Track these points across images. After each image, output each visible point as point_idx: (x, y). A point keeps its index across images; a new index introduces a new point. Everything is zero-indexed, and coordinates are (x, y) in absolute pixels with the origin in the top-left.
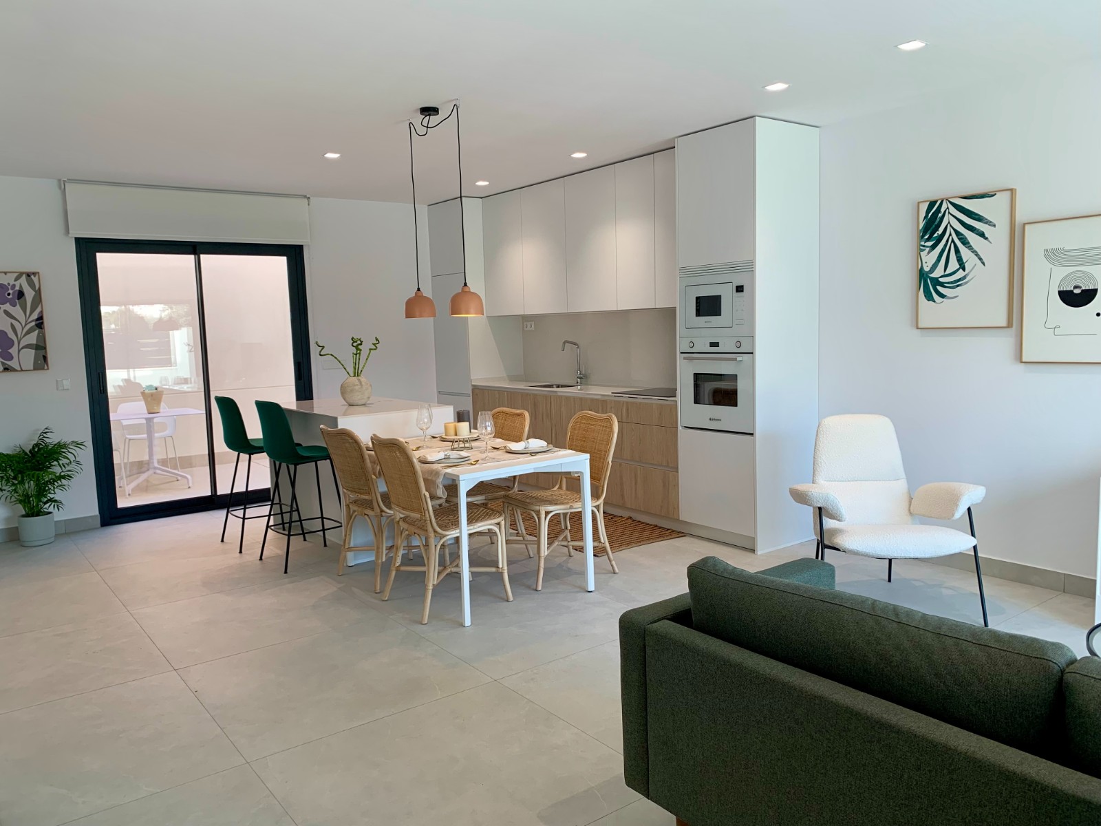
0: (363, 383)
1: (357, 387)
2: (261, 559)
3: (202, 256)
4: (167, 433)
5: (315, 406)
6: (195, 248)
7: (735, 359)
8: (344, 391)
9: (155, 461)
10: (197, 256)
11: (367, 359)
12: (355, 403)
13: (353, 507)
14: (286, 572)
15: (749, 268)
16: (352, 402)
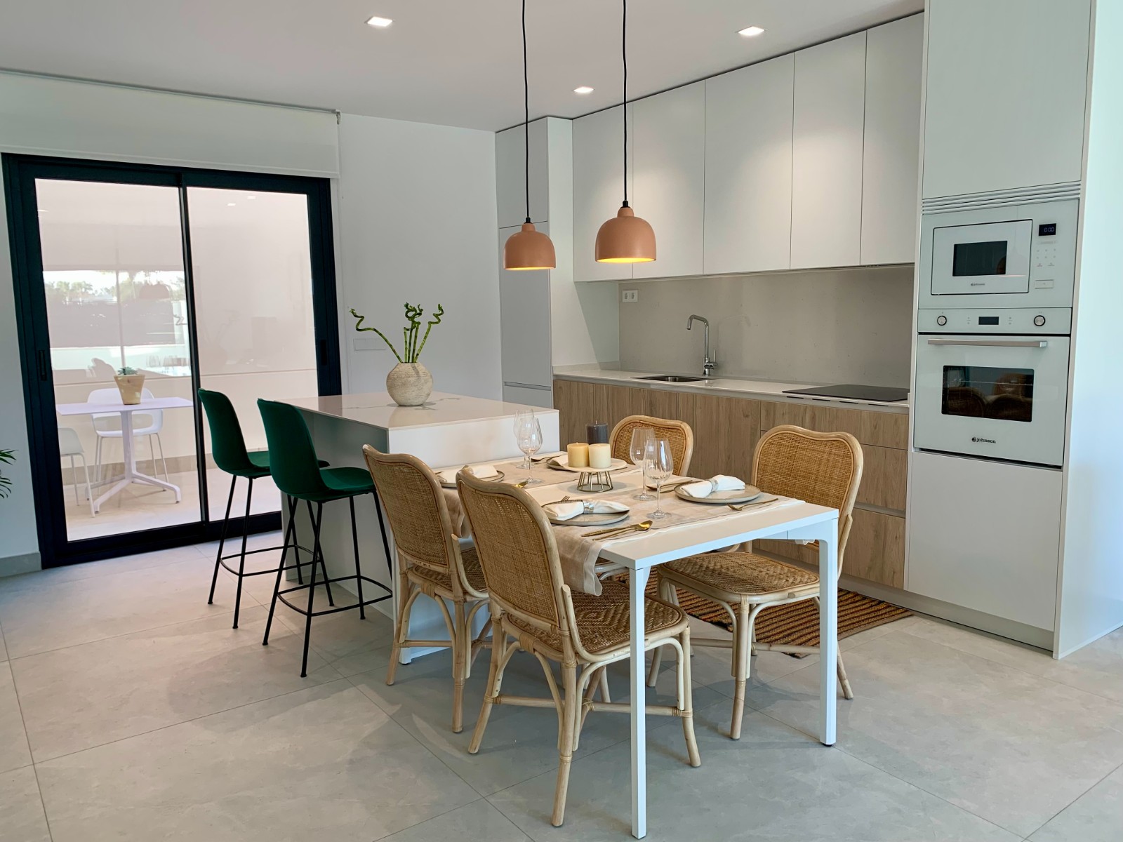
0: (421, 373)
1: (412, 379)
2: (265, 643)
3: (189, 189)
4: (152, 428)
5: (344, 406)
6: (179, 177)
7: (1036, 345)
8: (392, 383)
9: (134, 467)
10: (181, 189)
11: (425, 337)
12: (409, 402)
13: (412, 578)
14: (304, 675)
15: (1072, 194)
16: (403, 401)
